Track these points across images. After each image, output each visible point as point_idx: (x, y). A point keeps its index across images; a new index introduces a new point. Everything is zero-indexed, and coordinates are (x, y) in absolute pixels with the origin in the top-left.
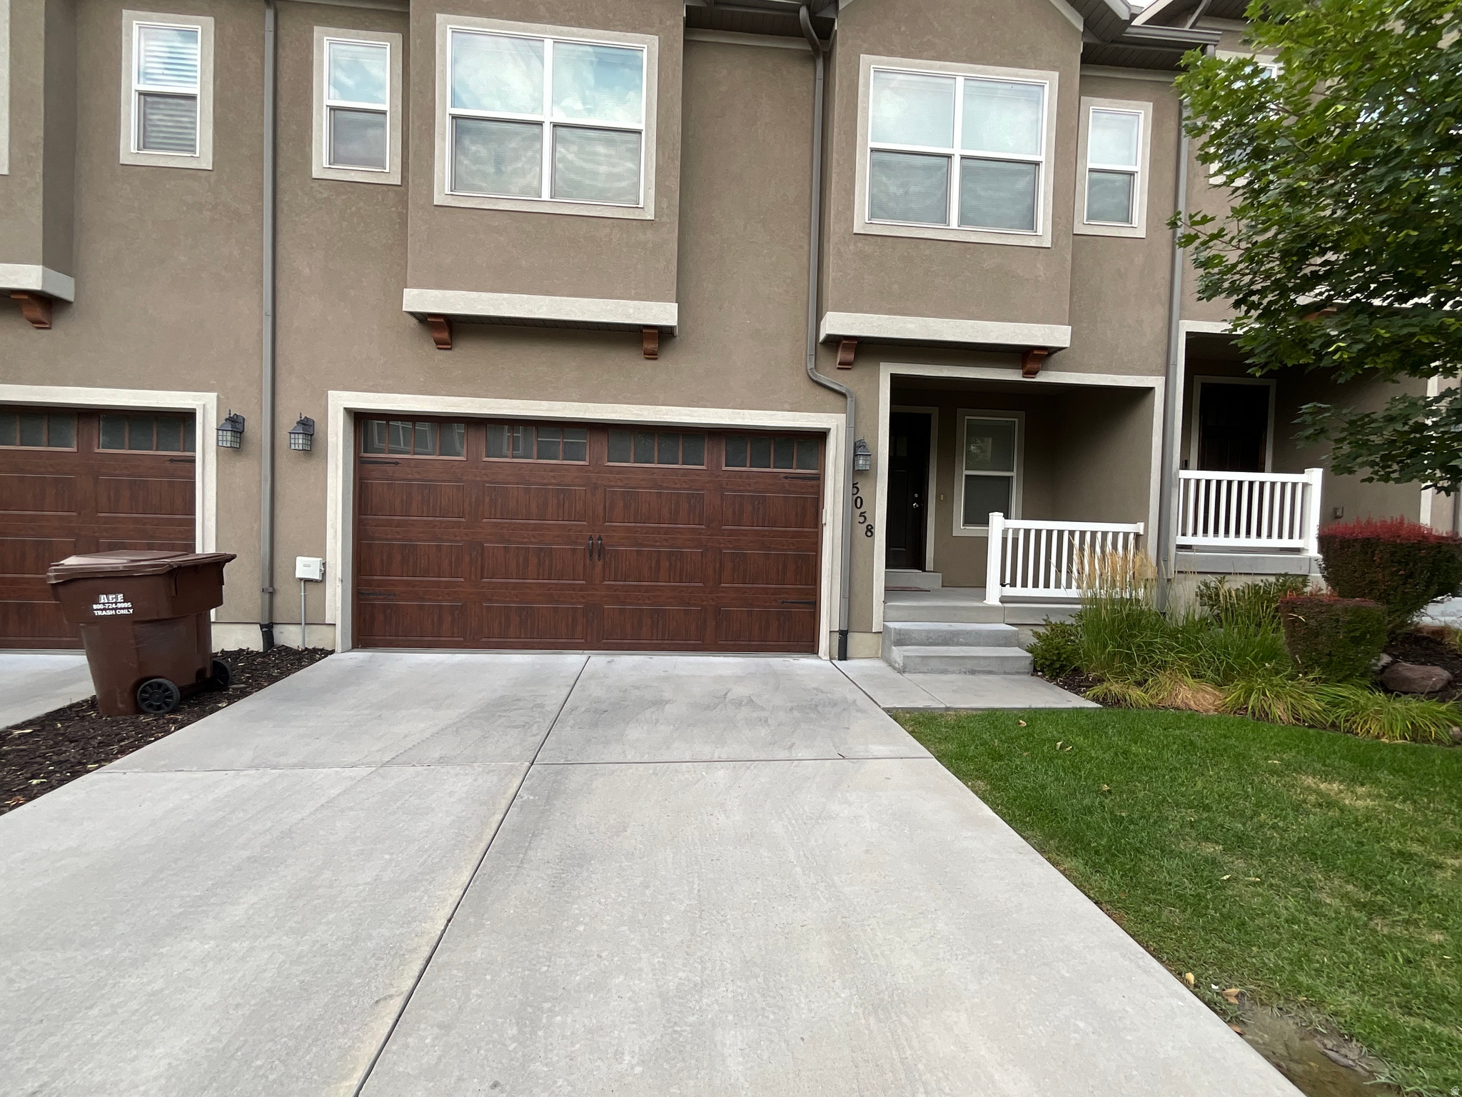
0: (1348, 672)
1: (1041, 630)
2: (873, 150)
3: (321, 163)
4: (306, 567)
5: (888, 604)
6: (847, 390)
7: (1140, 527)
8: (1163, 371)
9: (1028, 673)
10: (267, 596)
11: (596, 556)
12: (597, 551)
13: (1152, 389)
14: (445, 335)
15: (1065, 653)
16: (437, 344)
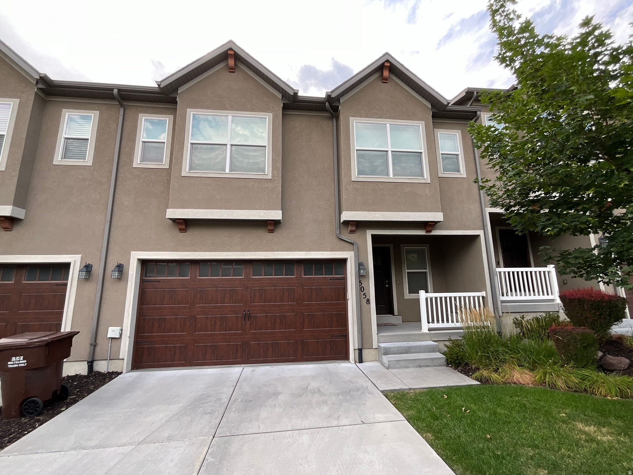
0: (586, 363)
1: (448, 343)
2: (357, 150)
3: (137, 162)
4: (113, 332)
5: (379, 335)
6: (354, 242)
7: (483, 294)
8: (482, 228)
9: (445, 365)
10: (92, 347)
11: (247, 319)
12: (247, 317)
13: (479, 235)
14: (183, 227)
15: (460, 356)
16: (180, 230)
